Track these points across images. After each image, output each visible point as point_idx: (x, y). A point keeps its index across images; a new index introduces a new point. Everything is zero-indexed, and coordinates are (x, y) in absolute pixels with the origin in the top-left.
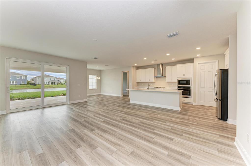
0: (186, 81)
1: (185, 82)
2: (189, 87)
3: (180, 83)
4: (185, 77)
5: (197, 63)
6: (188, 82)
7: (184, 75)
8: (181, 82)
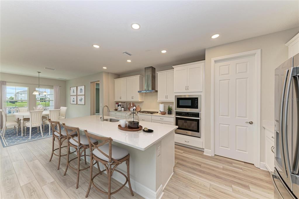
0: (191, 101)
1: (189, 103)
2: (197, 115)
3: (180, 104)
4: (188, 91)
5: (213, 60)
6: (194, 102)
7: (187, 88)
8: (182, 103)
